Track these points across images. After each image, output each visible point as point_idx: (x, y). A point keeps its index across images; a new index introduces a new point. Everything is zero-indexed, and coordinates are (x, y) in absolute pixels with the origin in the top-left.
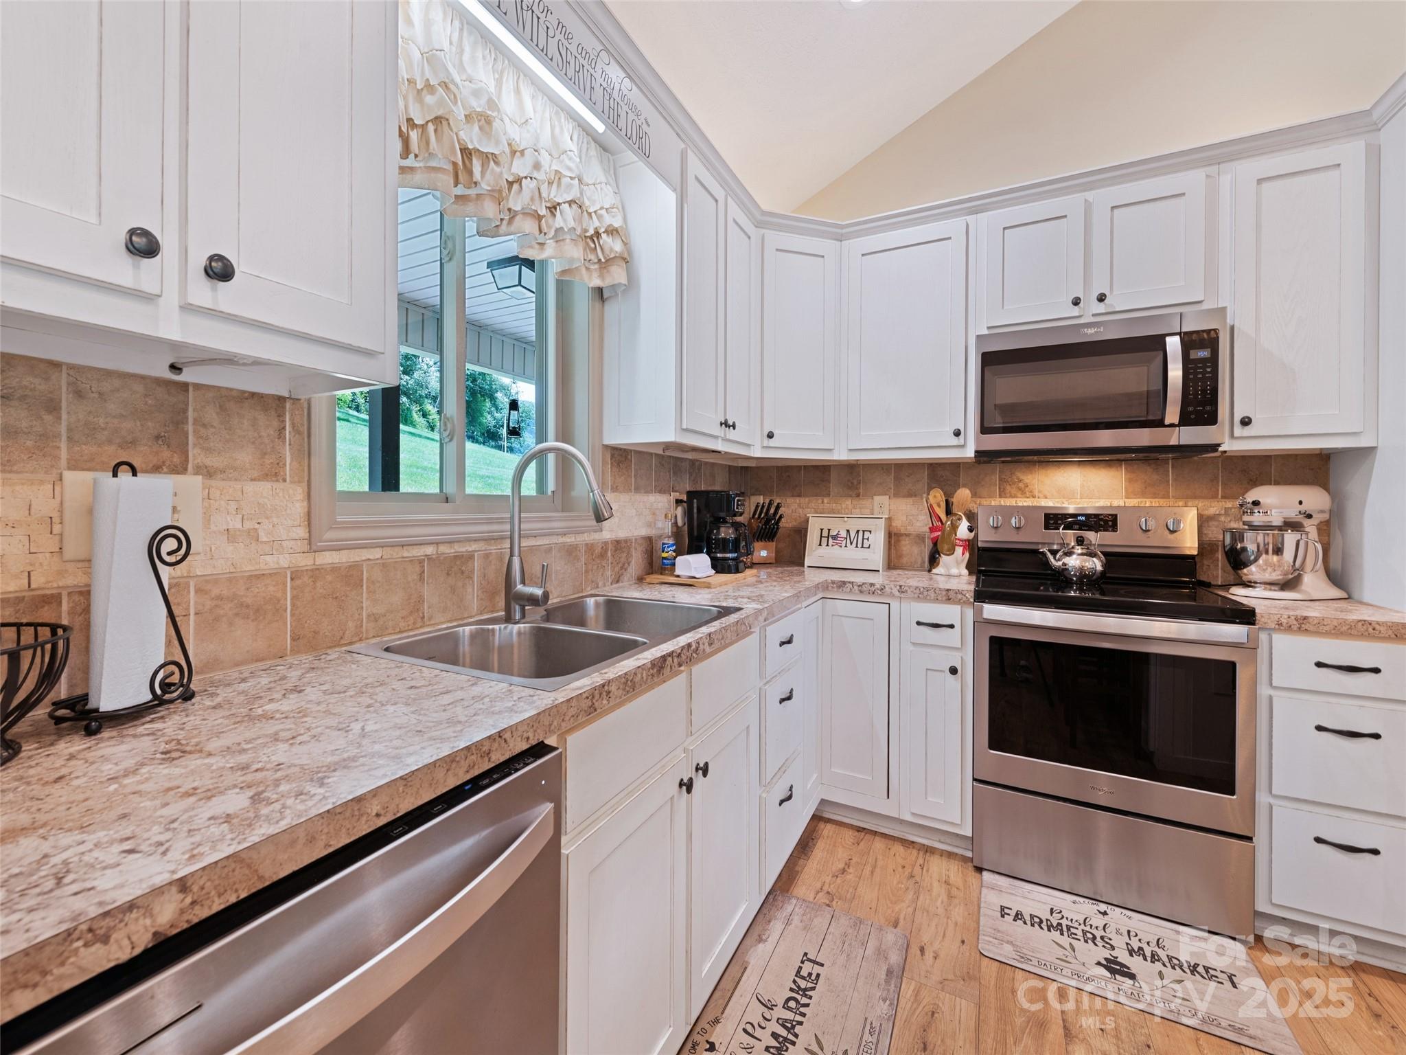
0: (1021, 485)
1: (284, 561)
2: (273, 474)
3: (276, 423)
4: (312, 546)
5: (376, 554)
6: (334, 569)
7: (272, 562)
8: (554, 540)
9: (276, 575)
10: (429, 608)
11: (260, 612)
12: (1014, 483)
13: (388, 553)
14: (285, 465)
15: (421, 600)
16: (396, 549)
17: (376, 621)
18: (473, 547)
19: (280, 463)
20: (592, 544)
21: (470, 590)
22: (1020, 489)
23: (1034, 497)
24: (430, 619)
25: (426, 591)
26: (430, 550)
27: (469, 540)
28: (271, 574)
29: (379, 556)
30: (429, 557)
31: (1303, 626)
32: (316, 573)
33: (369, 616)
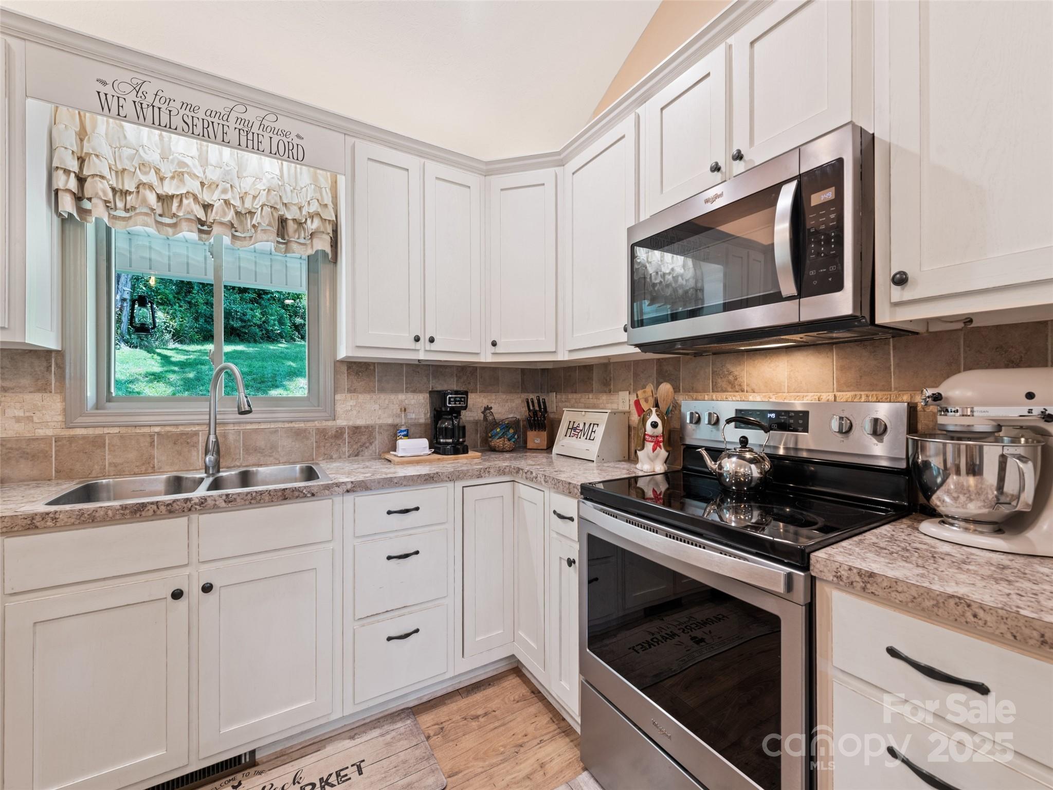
0: (731, 378)
1: (49, 432)
2: (44, 388)
3: (45, 364)
4: (68, 425)
5: (116, 430)
6: (84, 438)
7: (41, 432)
8: (280, 425)
9: (45, 439)
10: (158, 462)
11: (33, 457)
12: (725, 376)
13: (123, 430)
14: (51, 384)
15: (151, 457)
16: (130, 428)
17: (115, 466)
18: (197, 428)
19: (48, 383)
20: (324, 429)
21: (195, 453)
22: (730, 382)
23: (743, 391)
24: (160, 468)
25: (156, 452)
26: (157, 429)
27: (194, 424)
28: (42, 439)
29: (118, 432)
30: (158, 434)
31: (868, 586)
32: (72, 439)
33: (110, 464)
